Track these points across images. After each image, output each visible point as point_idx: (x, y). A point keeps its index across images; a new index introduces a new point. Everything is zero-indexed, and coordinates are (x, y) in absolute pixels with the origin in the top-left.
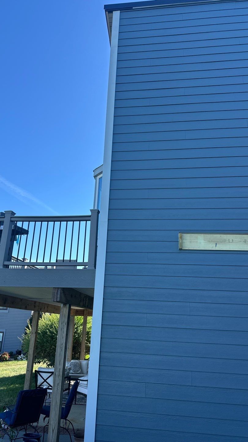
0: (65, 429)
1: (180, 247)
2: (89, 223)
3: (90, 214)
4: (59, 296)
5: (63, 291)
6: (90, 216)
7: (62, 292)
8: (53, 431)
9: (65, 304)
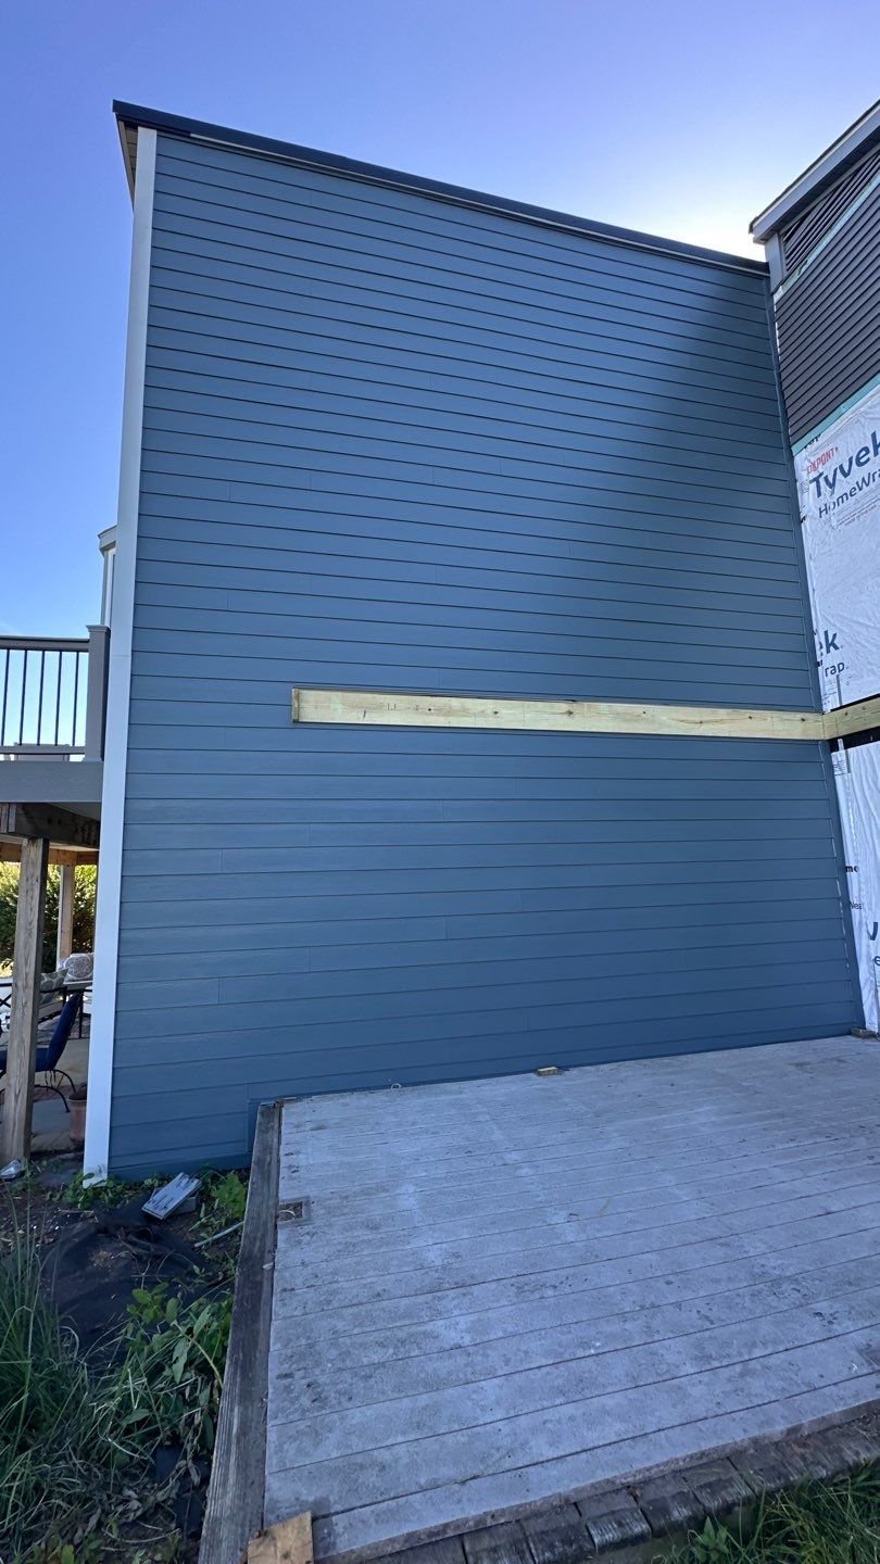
0: (52, 1088)
1: (294, 717)
2: (84, 656)
3: (86, 635)
4: (12, 821)
5: (23, 809)
6: (87, 641)
7: (21, 812)
8: (17, 1097)
9: (33, 839)
